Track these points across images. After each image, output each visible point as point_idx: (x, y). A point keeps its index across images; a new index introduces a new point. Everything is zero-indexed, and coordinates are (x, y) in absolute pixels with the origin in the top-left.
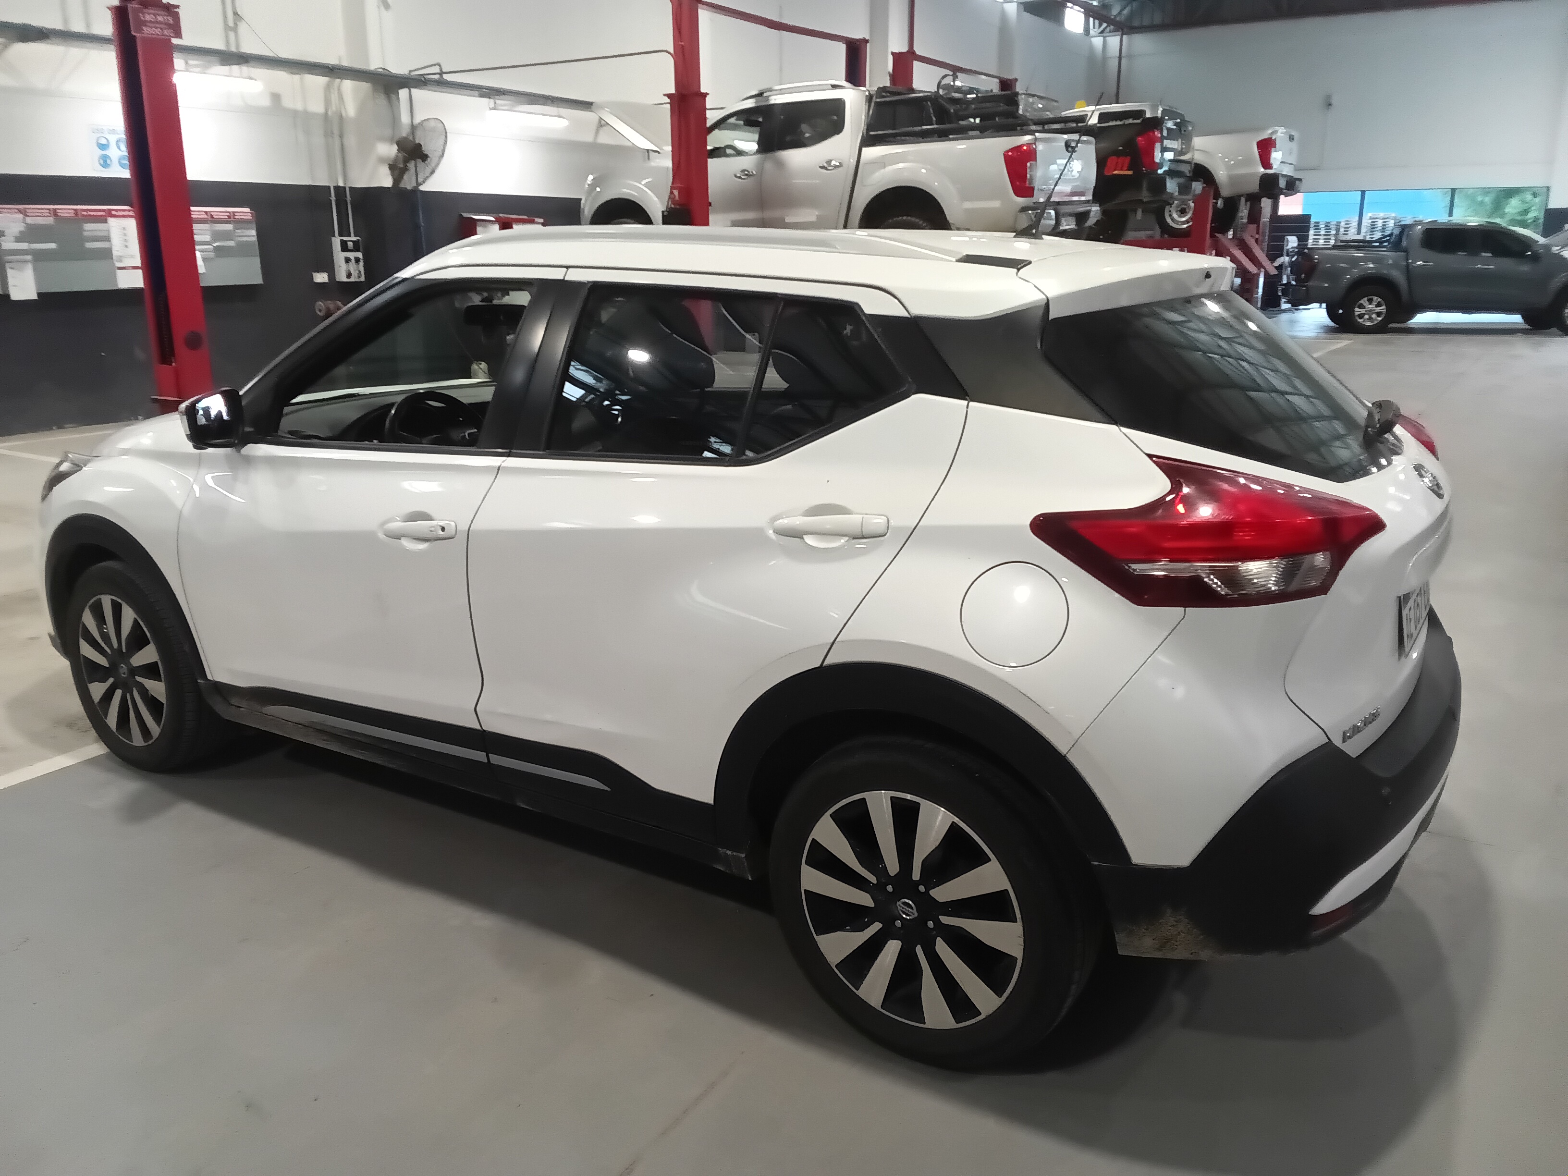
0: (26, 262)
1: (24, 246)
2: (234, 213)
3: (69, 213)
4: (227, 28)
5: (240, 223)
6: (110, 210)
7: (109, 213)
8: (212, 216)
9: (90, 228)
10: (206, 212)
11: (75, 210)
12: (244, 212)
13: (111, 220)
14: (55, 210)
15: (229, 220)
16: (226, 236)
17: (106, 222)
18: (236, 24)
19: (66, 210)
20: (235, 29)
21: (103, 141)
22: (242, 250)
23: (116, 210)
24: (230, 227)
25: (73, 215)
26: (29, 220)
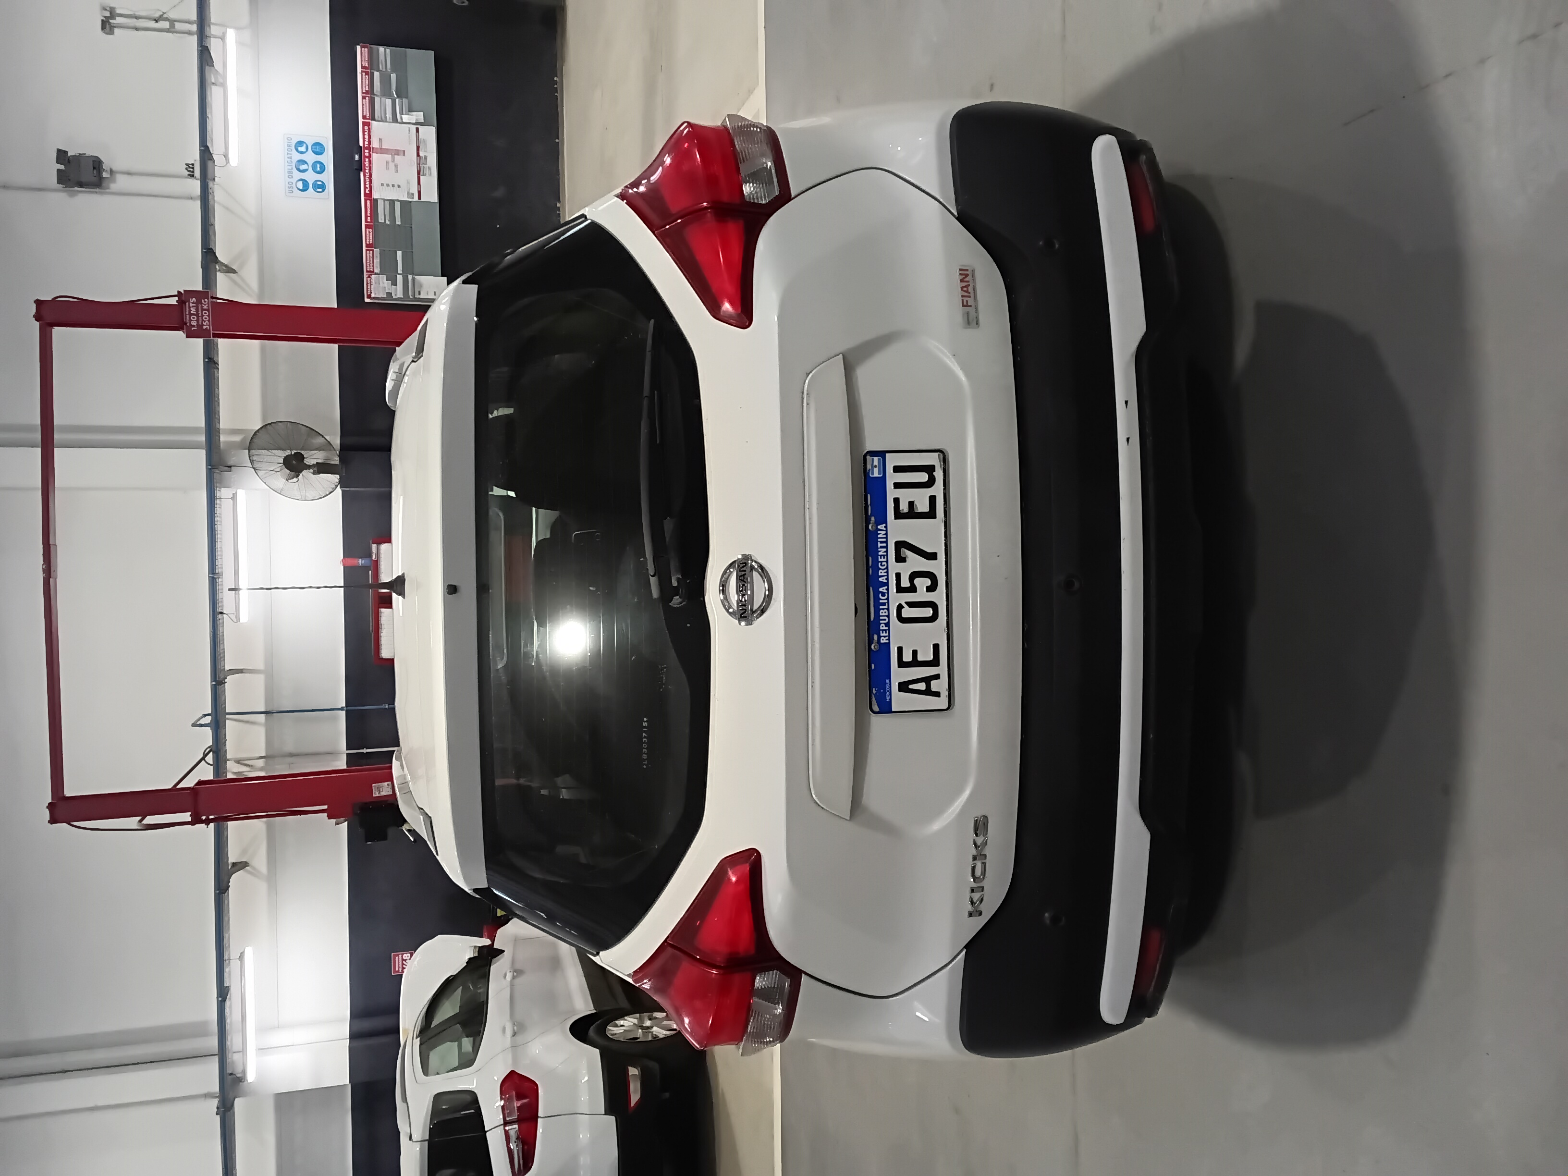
0: (414, 279)
1: (400, 278)
2: (363, 67)
3: (369, 232)
4: (171, 30)
5: (372, 65)
6: (365, 194)
7: (369, 196)
8: (367, 92)
9: (382, 217)
10: (364, 98)
11: (367, 227)
12: (361, 54)
13: (375, 196)
14: (367, 246)
15: (369, 72)
16: (385, 80)
17: (376, 201)
18: (167, 19)
19: (367, 236)
20: (172, 22)
21: (300, 185)
22: (399, 66)
23: (365, 188)
24: (377, 74)
25: (371, 230)
26: (377, 270)
